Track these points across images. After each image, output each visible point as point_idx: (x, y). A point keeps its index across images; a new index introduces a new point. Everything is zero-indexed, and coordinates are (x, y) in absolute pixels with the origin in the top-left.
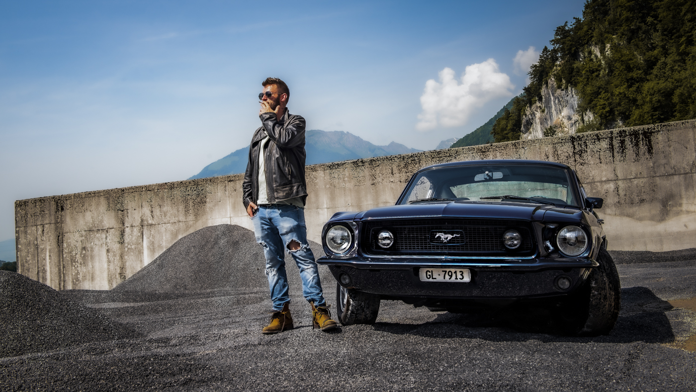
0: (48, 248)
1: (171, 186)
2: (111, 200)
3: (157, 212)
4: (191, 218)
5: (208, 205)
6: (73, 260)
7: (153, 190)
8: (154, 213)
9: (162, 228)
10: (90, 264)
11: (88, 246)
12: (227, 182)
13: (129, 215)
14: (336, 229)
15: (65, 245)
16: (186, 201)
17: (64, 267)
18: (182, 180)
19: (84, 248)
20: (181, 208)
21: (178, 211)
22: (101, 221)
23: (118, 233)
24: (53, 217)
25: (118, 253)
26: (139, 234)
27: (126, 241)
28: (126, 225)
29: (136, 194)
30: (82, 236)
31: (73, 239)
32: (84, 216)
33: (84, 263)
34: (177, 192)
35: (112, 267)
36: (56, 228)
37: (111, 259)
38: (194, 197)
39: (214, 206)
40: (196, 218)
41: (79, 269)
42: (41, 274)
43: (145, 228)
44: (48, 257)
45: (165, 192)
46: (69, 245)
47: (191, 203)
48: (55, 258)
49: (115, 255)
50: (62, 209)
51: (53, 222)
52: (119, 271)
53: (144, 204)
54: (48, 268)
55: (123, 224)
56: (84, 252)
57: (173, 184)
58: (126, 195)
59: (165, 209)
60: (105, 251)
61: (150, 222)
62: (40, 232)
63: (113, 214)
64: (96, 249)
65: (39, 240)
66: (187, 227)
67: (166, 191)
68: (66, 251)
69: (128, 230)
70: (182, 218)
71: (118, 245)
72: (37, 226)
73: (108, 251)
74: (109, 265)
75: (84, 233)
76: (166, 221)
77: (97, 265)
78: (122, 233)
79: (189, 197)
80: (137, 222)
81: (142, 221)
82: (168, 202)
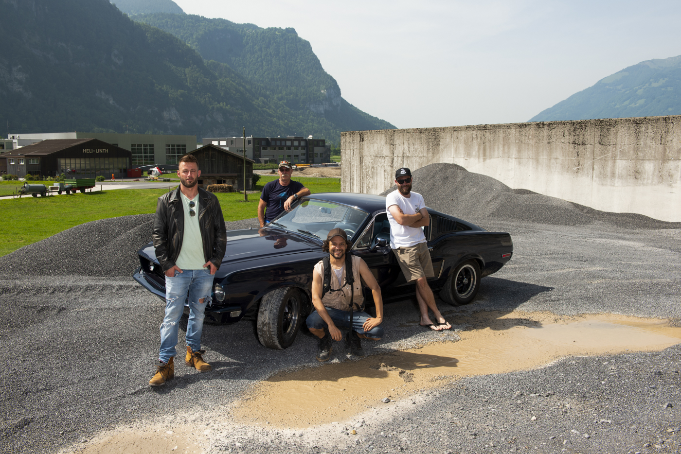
0: (356, 164)
1: (420, 131)
2: (388, 137)
3: (412, 149)
4: (430, 155)
5: (441, 147)
6: (367, 175)
7: (410, 132)
8: (410, 149)
9: (414, 159)
10: (375, 178)
11: (375, 166)
12: (453, 131)
13: (397, 148)
15: (364, 164)
16: (428, 142)
17: (363, 178)
18: (427, 127)
19: (373, 167)
20: (425, 147)
21: (423, 149)
22: (382, 151)
23: (390, 160)
24: (358, 145)
25: (390, 173)
26: (401, 162)
27: (394, 166)
28: (395, 155)
29: (401, 134)
30: (372, 159)
31: (368, 161)
32: (373, 146)
33: (372, 177)
34: (423, 135)
35: (386, 183)
36: (360, 152)
37: (386, 176)
38: (433, 140)
39: (444, 148)
40: (433, 155)
41: (370, 180)
42: (352, 180)
43: (405, 158)
44: (355, 171)
46: (365, 164)
47: (431, 145)
48: (358, 171)
49: (388, 175)
50: (363, 140)
51: (358, 148)
52: (390, 185)
53: (405, 142)
54: (355, 177)
55: (393, 155)
56: (373, 170)
57: (421, 129)
58: (395, 134)
59: (416, 147)
60: (383, 171)
61: (408, 155)
62: (352, 154)
63: (388, 146)
64: (379, 169)
65: (351, 159)
66: (428, 161)
67: (417, 134)
68: (364, 168)
69: (395, 159)
70: (425, 154)
71: (390, 168)
72: (350, 149)
73: (385, 171)
74: (385, 181)
75: (373, 157)
76: (416, 155)
77: (379, 179)
78: (392, 161)
79: (430, 140)
80: (400, 155)
81: (403, 153)
82: (418, 142)
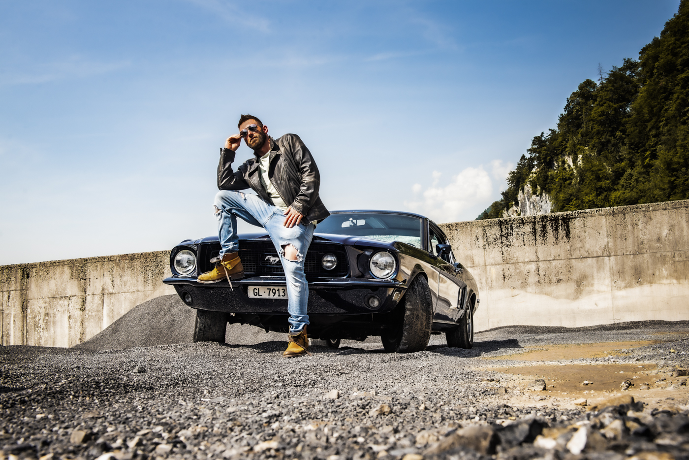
0: (13, 313)
1: (132, 258)
2: (75, 269)
3: (117, 281)
4: (149, 287)
6: (36, 326)
7: (115, 260)
8: (115, 283)
9: (122, 297)
10: (52, 329)
11: (51, 312)
13: (91, 283)
14: (183, 254)
15: (29, 311)
16: (145, 272)
17: (27, 332)
18: (142, 252)
19: (47, 314)
20: (141, 277)
21: (137, 281)
22: (65, 289)
23: (80, 301)
24: (18, 284)
25: (79, 320)
26: (100, 302)
27: (87, 308)
28: (88, 293)
29: (99, 264)
30: (46, 303)
31: (37, 306)
32: (48, 283)
33: (47, 328)
34: (137, 263)
35: (72, 333)
36: (22, 295)
37: (72, 325)
38: (153, 268)
40: (154, 288)
41: (42, 333)
42: (5, 338)
43: (106, 296)
44: (12, 322)
45: (125, 264)
46: (32, 311)
47: (150, 274)
48: (19, 323)
49: (76, 322)
50: (28, 277)
51: (19, 288)
52: (79, 337)
53: (105, 273)
54: (12, 333)
55: (85, 292)
56: (47, 318)
57: (134, 255)
58: (89, 265)
59: (125, 279)
60: (67, 317)
61: (111, 291)
62: (6, 298)
63: (75, 282)
64: (58, 315)
65: (5, 305)
66: (145, 296)
67: (127, 261)
68: (29, 316)
69: (89, 298)
70: (141, 288)
71: (80, 312)
72: (3, 292)
73: (69, 317)
74: (70, 331)
75: (47, 300)
76: (125, 290)
77: (58, 330)
78: (84, 302)
79: (148, 268)
80: (99, 291)
81: (103, 289)
82: (128, 272)
